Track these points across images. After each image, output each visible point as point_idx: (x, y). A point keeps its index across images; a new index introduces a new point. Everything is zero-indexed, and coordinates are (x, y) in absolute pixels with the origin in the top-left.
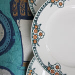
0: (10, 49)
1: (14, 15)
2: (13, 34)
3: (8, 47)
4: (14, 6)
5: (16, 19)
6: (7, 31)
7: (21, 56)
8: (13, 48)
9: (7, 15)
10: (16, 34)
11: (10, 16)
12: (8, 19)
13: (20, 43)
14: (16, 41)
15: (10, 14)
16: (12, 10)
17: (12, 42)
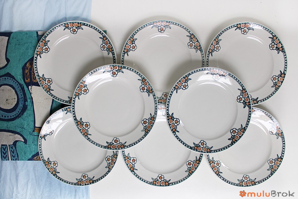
0: (23, 114)
1: (26, 81)
2: (25, 100)
3: (21, 113)
4: (27, 71)
5: (28, 85)
6: (20, 97)
7: (33, 122)
8: (25, 113)
9: (19, 81)
10: (29, 100)
11: (22, 82)
12: (21, 85)
13: (32, 109)
14: (29, 107)
15: (23, 80)
16: (24, 76)
17: (25, 108)
